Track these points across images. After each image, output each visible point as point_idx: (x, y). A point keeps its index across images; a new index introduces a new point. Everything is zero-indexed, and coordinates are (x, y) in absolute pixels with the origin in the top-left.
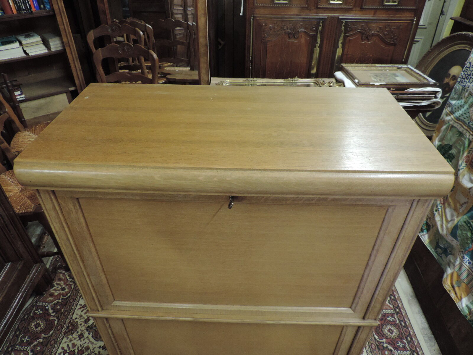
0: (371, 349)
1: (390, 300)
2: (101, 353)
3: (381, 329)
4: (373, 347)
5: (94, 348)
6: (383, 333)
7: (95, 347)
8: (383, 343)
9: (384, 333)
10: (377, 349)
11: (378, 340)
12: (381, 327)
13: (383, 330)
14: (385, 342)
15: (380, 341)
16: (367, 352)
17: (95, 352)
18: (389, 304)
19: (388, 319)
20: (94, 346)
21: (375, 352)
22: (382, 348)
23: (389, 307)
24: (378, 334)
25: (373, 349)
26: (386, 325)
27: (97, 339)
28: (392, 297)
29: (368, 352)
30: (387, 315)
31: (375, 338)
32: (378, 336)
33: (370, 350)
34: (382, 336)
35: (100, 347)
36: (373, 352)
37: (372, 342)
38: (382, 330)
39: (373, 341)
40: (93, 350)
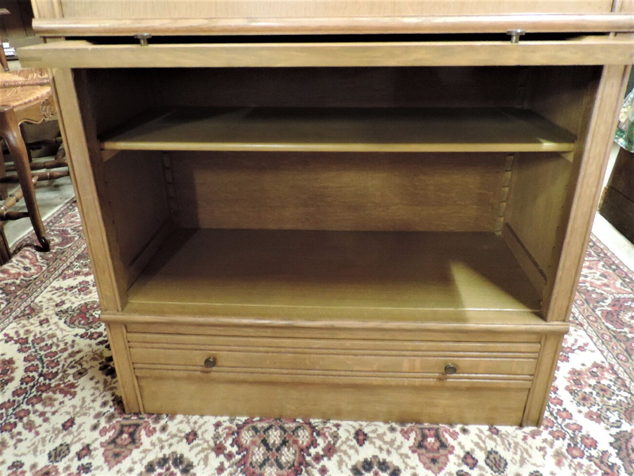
0: (604, 340)
1: (623, 283)
2: (76, 342)
3: (616, 317)
4: (607, 337)
5: (64, 336)
6: (622, 321)
7: (68, 335)
8: (625, 332)
9: (624, 321)
10: (614, 340)
11: (614, 329)
12: (614, 314)
13: (620, 317)
14: (628, 332)
15: (619, 330)
16: (595, 344)
17: (66, 341)
18: (622, 288)
19: (626, 304)
20: (65, 333)
21: (612, 344)
22: (625, 339)
23: (624, 290)
24: (611, 322)
25: (606, 340)
26: (624, 311)
27: (72, 326)
28: (627, 280)
29: (598, 344)
30: (621, 301)
31: (607, 327)
32: (612, 325)
33: (600, 341)
34: (621, 324)
35: (76, 335)
36: (609, 345)
37: (602, 332)
38: (618, 318)
39: (605, 330)
40: (63, 338)
